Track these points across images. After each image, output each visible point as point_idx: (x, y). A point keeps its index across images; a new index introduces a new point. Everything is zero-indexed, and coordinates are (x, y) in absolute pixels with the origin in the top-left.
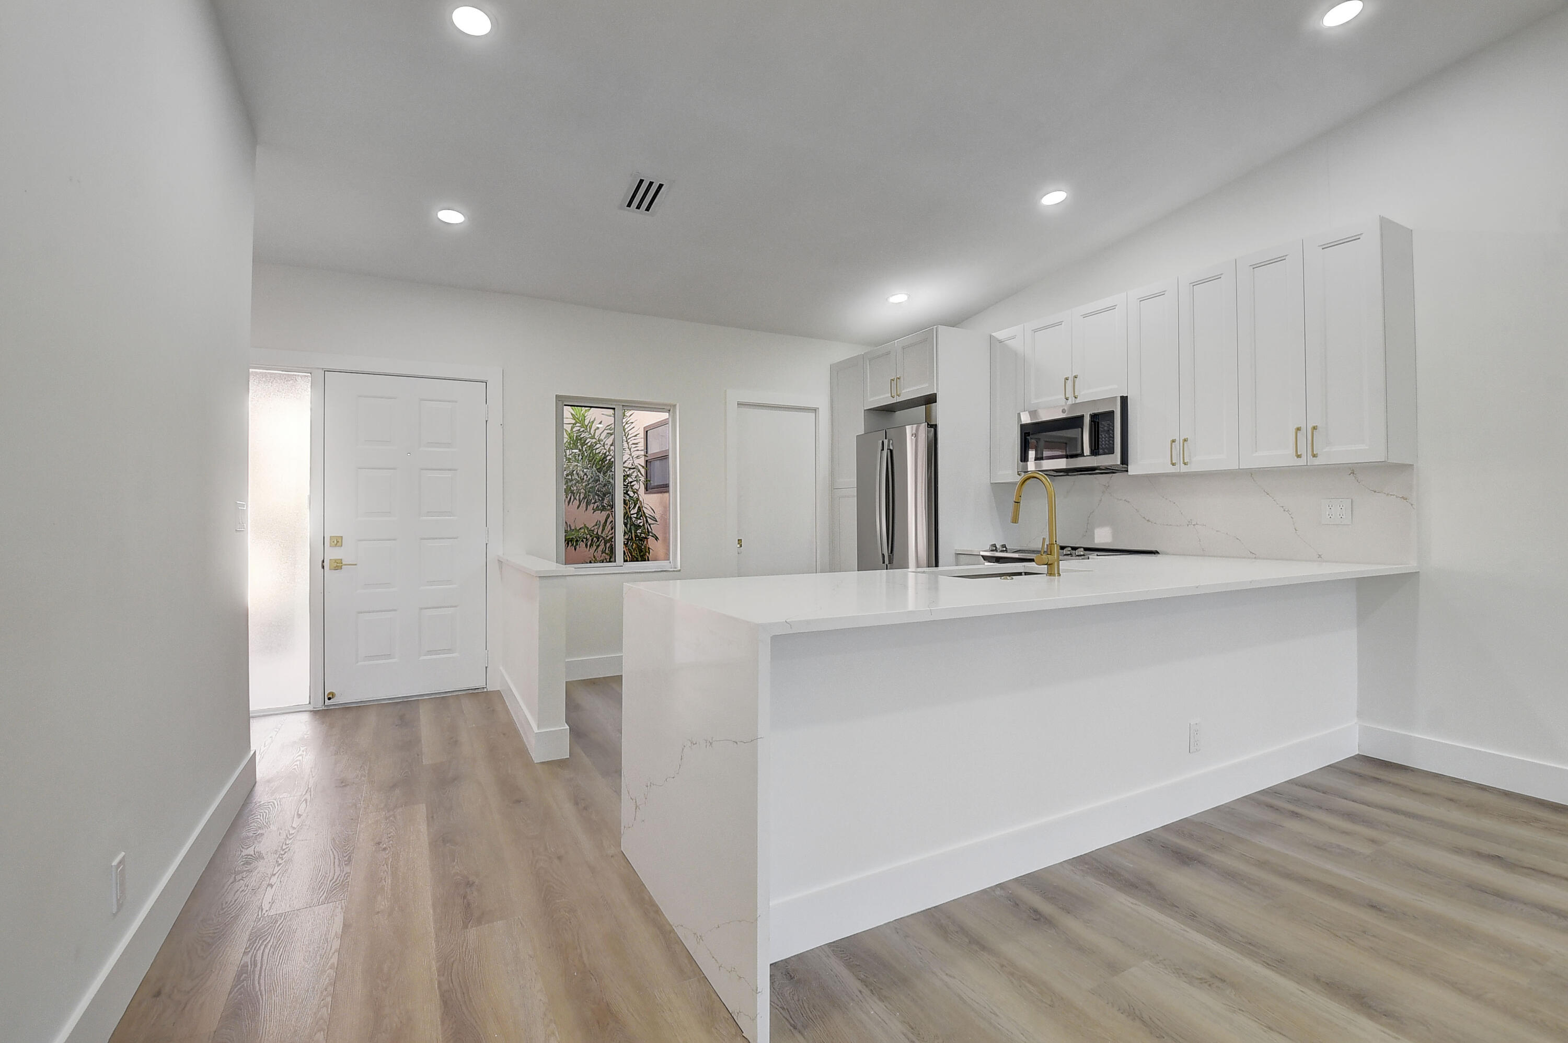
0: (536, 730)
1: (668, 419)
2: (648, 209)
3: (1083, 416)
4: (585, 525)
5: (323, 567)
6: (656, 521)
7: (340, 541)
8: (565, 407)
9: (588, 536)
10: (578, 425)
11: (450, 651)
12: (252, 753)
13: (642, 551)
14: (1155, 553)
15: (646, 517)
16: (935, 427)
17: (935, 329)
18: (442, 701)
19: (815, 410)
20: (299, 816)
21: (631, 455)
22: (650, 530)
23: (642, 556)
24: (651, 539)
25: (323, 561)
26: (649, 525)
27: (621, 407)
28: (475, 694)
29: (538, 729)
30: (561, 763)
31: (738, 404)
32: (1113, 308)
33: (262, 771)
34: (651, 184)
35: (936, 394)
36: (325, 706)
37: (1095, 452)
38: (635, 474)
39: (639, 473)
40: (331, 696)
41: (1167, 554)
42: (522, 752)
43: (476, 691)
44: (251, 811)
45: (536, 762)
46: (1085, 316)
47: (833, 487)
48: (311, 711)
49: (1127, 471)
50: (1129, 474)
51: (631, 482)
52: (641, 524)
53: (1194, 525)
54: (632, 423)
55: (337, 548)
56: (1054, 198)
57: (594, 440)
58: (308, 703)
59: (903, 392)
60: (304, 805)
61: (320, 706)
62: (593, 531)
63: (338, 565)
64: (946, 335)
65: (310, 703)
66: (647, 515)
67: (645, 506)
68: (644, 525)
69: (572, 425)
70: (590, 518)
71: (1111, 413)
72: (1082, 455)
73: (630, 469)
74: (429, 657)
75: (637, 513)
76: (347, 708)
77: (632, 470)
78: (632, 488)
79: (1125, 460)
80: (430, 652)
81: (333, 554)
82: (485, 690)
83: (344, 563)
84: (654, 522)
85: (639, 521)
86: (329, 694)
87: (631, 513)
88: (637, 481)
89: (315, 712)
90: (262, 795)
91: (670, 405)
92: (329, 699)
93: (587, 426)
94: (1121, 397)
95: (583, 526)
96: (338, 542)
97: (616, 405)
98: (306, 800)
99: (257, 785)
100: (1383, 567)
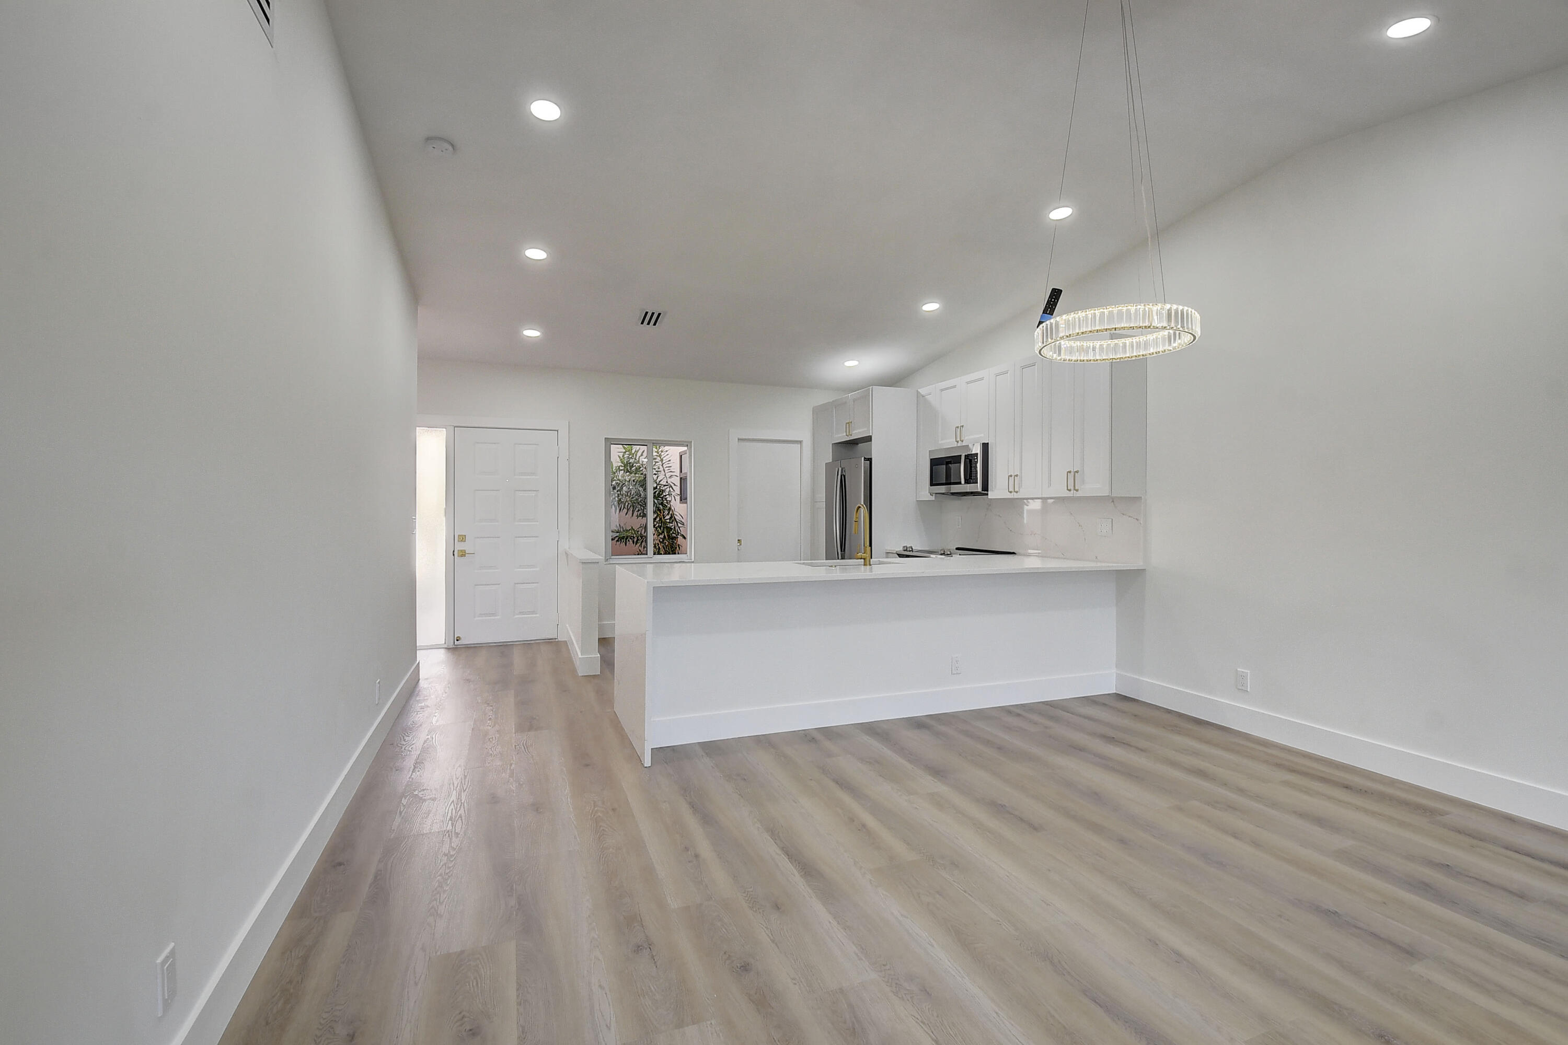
0: (580, 656)
1: (686, 450)
2: (655, 324)
3: (961, 456)
4: (632, 527)
5: (454, 555)
6: (683, 525)
7: (464, 538)
8: (612, 445)
9: (635, 535)
10: (627, 453)
11: (533, 612)
12: (417, 662)
13: (673, 547)
14: (1014, 553)
15: (677, 522)
16: (870, 460)
17: (871, 389)
18: (527, 645)
19: (801, 442)
20: (446, 693)
21: (665, 475)
22: (679, 531)
23: (672, 551)
24: (680, 537)
25: (454, 551)
26: (679, 527)
27: (652, 444)
28: (550, 642)
29: (581, 655)
30: (594, 676)
31: (738, 440)
32: (982, 379)
33: (423, 674)
34: (653, 314)
35: (871, 436)
36: (455, 645)
37: (967, 482)
38: (668, 490)
39: (671, 488)
40: (458, 639)
41: (1020, 555)
42: (574, 671)
43: (551, 640)
44: (419, 692)
45: (580, 675)
46: (968, 383)
47: (814, 501)
48: (446, 648)
49: (987, 494)
50: (989, 497)
51: (666, 496)
52: (673, 527)
53: (1035, 534)
54: (667, 451)
55: (462, 543)
56: (931, 307)
57: (639, 464)
58: (444, 643)
59: (854, 432)
60: (448, 689)
61: (451, 646)
62: (638, 531)
63: (463, 554)
64: (878, 391)
65: (445, 643)
66: (677, 521)
67: (676, 513)
68: (675, 527)
69: (622, 453)
70: (634, 522)
71: (977, 454)
72: (960, 483)
73: (664, 486)
74: (520, 616)
75: (670, 518)
76: (468, 647)
77: (666, 487)
78: (666, 500)
79: (985, 487)
80: (521, 613)
81: (459, 546)
82: (557, 640)
83: (467, 552)
84: (682, 525)
85: (671, 525)
86: (457, 637)
87: (666, 518)
88: (669, 494)
89: (448, 649)
90: (423, 684)
91: (688, 442)
92: (457, 640)
93: (633, 454)
94: (983, 444)
95: (631, 528)
96: (463, 539)
97: (648, 443)
98: (449, 687)
99: (420, 681)
100: (1103, 564)
